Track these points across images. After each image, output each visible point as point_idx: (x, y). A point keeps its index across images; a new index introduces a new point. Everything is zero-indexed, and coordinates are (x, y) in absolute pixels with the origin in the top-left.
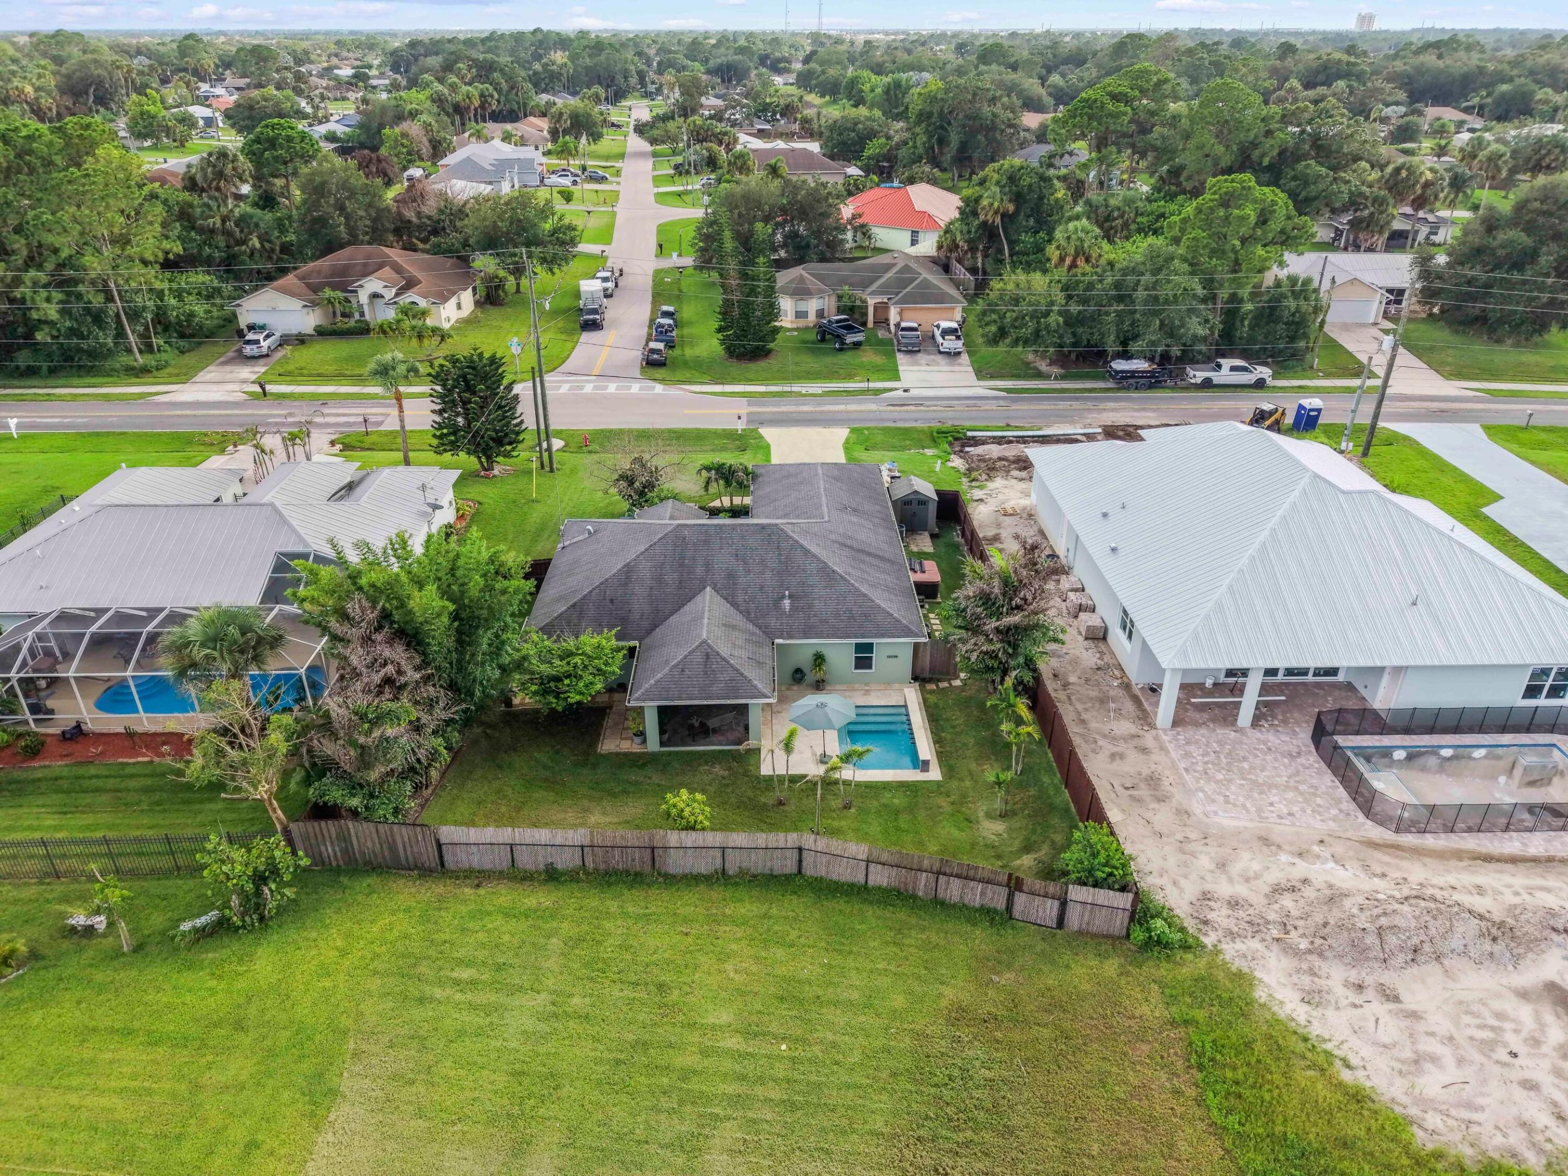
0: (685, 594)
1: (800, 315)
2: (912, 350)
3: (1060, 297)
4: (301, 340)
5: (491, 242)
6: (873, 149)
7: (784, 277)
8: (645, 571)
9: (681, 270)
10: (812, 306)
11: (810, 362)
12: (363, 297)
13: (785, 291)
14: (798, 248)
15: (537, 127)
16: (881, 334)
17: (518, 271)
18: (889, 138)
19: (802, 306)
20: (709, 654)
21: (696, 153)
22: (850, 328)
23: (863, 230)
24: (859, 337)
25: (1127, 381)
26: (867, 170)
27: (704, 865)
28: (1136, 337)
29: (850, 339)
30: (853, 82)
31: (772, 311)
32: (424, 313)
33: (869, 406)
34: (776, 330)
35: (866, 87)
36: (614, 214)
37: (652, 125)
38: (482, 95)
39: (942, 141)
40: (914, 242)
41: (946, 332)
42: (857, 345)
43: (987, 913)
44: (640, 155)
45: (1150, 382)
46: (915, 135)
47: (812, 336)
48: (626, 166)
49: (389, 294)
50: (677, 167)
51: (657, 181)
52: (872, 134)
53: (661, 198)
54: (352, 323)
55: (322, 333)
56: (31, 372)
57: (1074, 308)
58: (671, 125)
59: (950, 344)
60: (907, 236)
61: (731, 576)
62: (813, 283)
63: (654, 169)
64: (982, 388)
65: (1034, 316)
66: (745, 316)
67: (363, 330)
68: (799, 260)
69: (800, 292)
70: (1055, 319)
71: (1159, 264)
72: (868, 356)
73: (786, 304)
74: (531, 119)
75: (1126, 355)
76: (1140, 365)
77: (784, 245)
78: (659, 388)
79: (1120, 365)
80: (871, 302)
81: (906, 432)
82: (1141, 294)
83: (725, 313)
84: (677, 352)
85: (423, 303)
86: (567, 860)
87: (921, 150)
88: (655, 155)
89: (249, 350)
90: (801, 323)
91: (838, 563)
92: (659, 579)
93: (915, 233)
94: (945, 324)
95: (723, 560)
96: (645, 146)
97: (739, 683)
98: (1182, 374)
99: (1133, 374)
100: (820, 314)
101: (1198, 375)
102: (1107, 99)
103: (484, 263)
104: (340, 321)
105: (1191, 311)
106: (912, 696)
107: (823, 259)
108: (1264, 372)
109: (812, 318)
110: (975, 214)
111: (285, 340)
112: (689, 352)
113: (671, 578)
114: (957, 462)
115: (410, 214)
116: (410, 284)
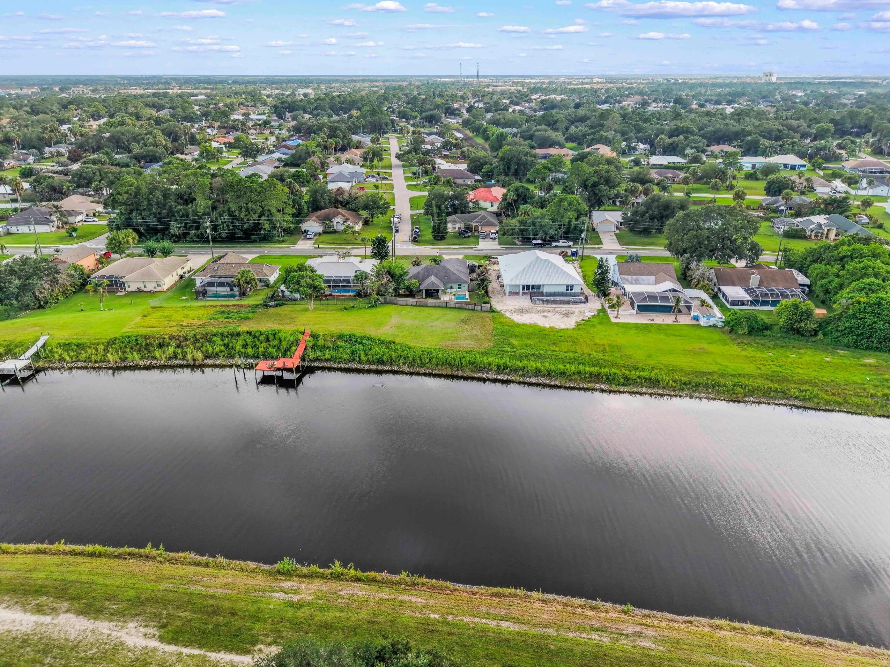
0: (428, 276)
1: (454, 228)
2: (484, 238)
3: (518, 224)
4: (320, 234)
5: (366, 208)
6: (486, 168)
7: (449, 218)
8: (421, 272)
9: (419, 215)
10: (457, 226)
11: (456, 241)
12: (335, 223)
13: (450, 222)
14: (454, 209)
15: (355, 154)
16: (476, 234)
17: (372, 215)
18: (491, 165)
19: (454, 226)
20: (433, 283)
21: (420, 169)
22: (467, 232)
23: (476, 203)
24: (469, 234)
25: (536, 246)
26: (483, 176)
27: (433, 305)
28: (537, 235)
29: (467, 235)
30: (485, 130)
31: (446, 228)
32: (353, 227)
33: (470, 251)
34: (447, 233)
35: (490, 133)
36: (393, 194)
37: (403, 155)
38: (336, 143)
39: (509, 168)
40: (492, 206)
41: (492, 233)
42: (469, 237)
43: (472, 310)
44: (397, 166)
45: (542, 246)
46: (500, 166)
47: (457, 234)
48: (393, 171)
49: (342, 222)
50: (414, 174)
51: (407, 179)
52: (485, 163)
53: (409, 187)
54: (331, 230)
55: (324, 232)
56: (254, 242)
57: (522, 227)
58: (410, 156)
59: (493, 236)
60: (490, 204)
61: (436, 273)
62: (457, 219)
63: (404, 173)
64: (499, 247)
65: (512, 229)
66: (439, 229)
67: (335, 232)
68: (455, 212)
69: (454, 222)
70: (517, 230)
71: (543, 217)
72: (471, 239)
73: (450, 226)
74: (353, 150)
75: (534, 239)
76: (540, 242)
77: (450, 207)
78: (417, 247)
79: (534, 242)
80: (474, 225)
81: (477, 256)
82: (537, 224)
83: (434, 228)
84: (420, 238)
85: (352, 225)
86: (414, 304)
87: (502, 171)
88: (403, 166)
89: (308, 237)
90: (454, 231)
91: (455, 272)
92: (424, 274)
93: (492, 203)
94: (492, 231)
95: (435, 271)
96: (399, 163)
97: (438, 286)
98: (551, 244)
99: (537, 244)
100: (460, 228)
101: (554, 244)
102: (542, 168)
103: (364, 213)
104: (328, 230)
105: (551, 228)
106: (467, 293)
107: (462, 213)
108: (571, 243)
109: (457, 229)
110: (506, 199)
111: (316, 234)
112: (423, 238)
113: (426, 274)
114: (488, 262)
115: (340, 198)
116: (347, 220)
